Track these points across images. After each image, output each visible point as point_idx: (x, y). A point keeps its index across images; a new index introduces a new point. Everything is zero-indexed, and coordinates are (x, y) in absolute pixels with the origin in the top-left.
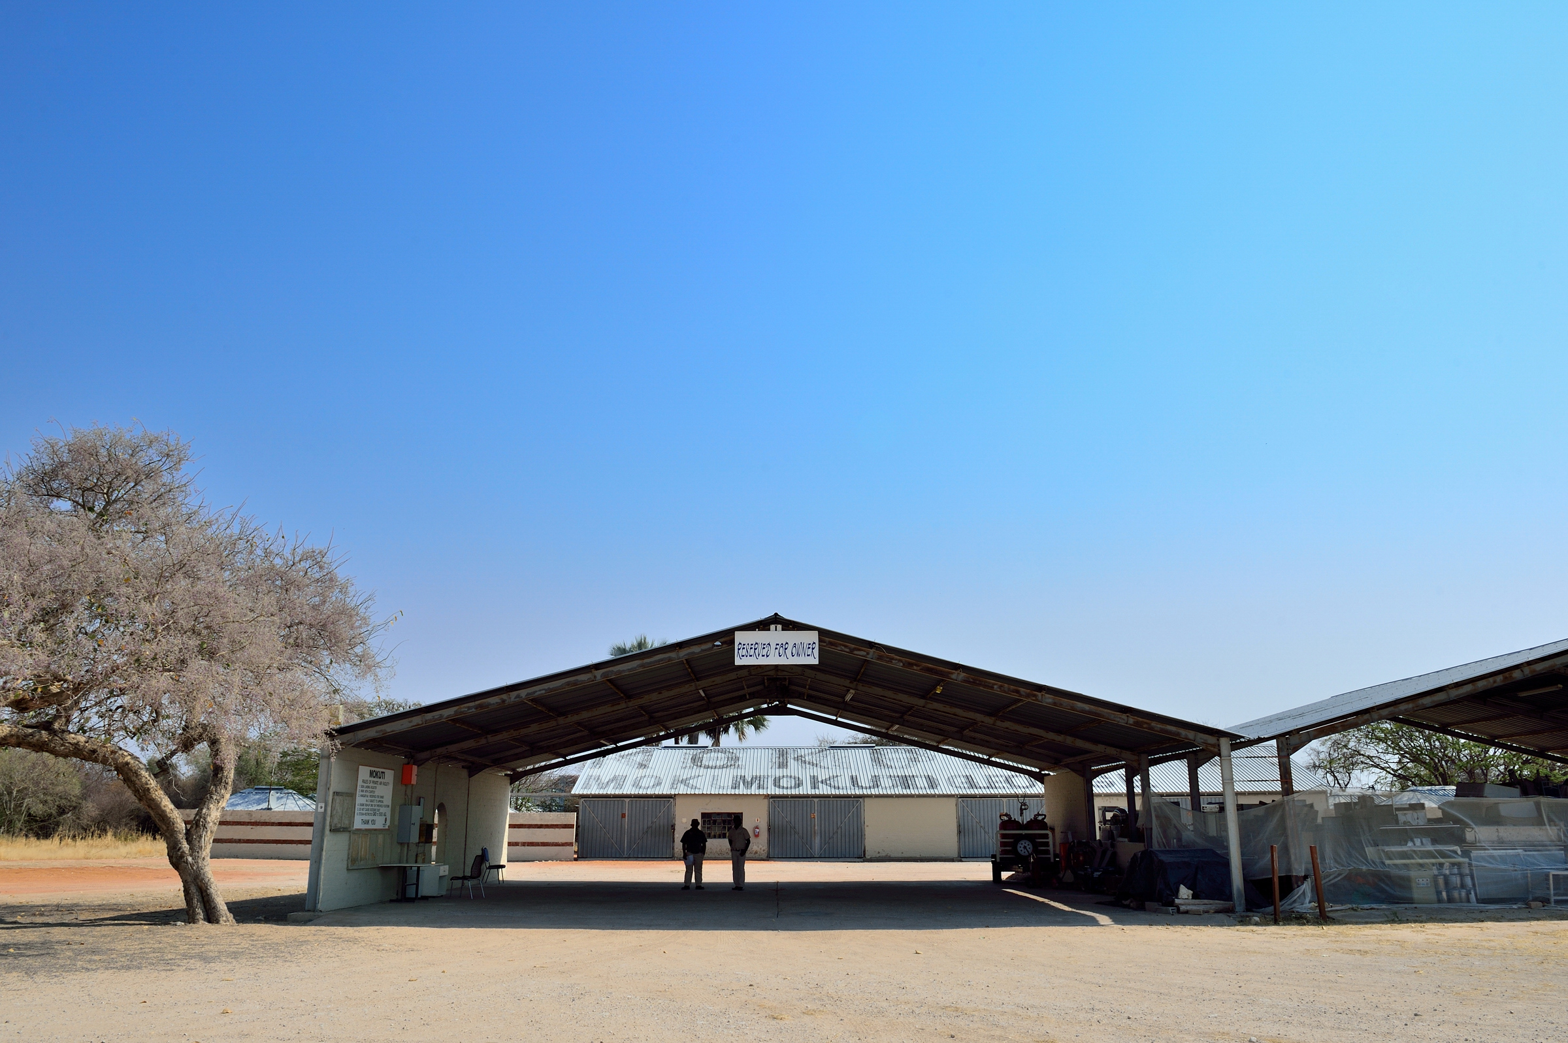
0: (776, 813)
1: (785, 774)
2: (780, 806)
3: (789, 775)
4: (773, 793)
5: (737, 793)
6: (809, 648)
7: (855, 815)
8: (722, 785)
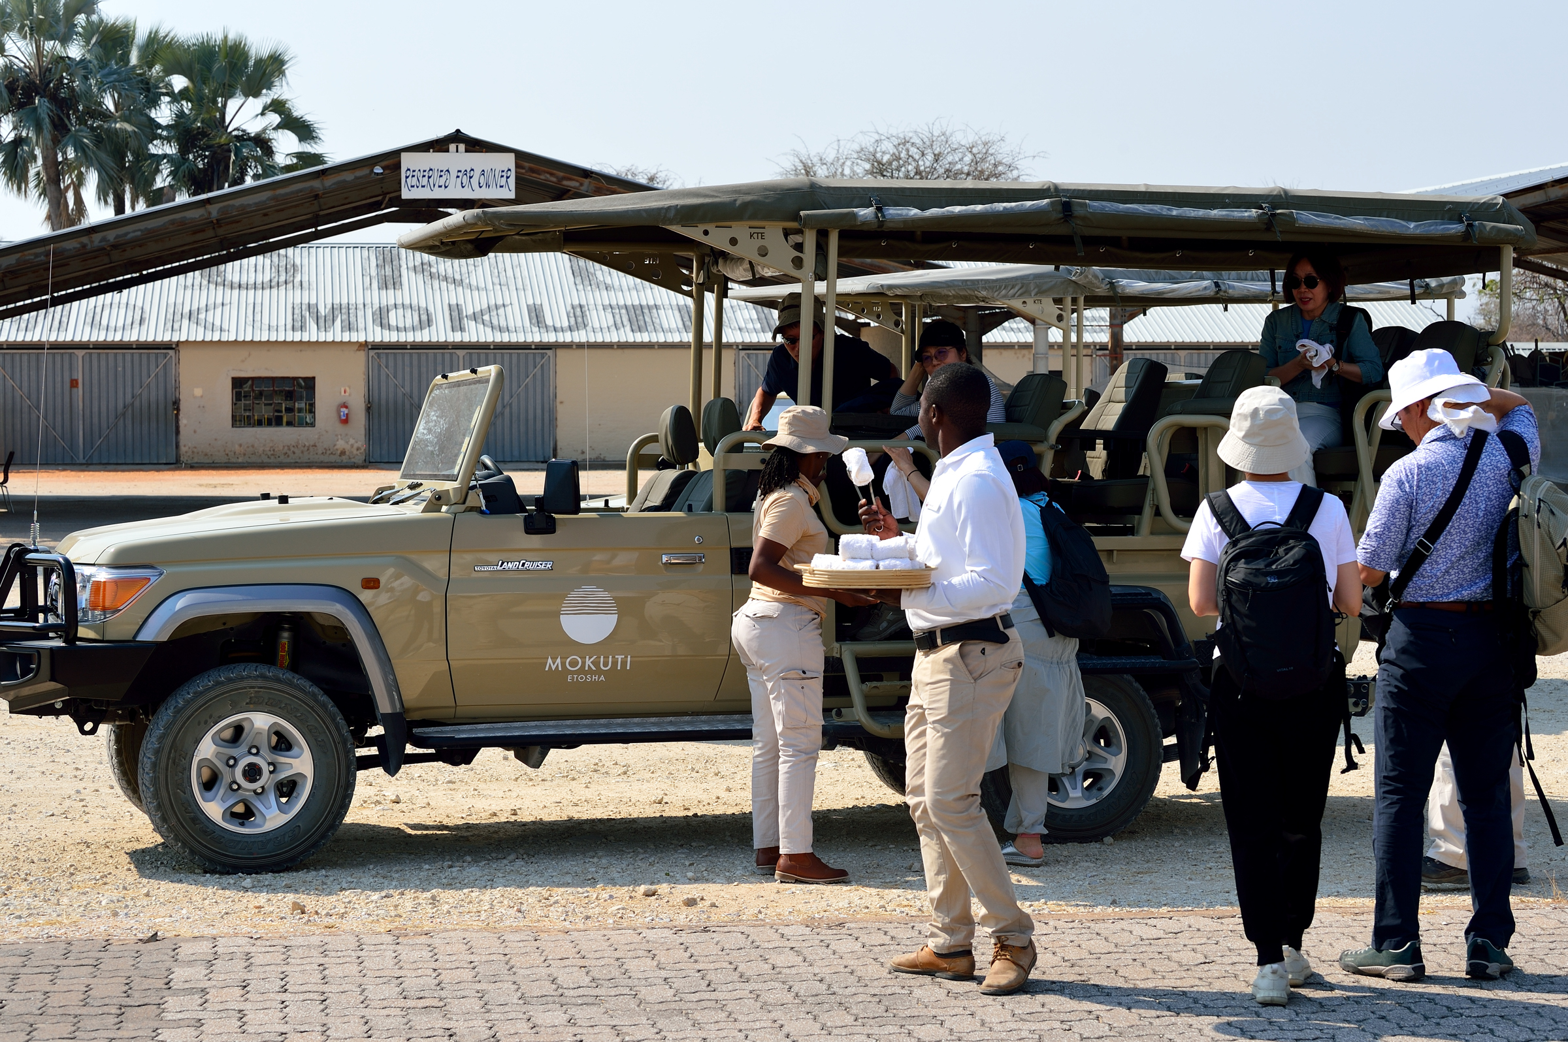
0: (383, 378)
1: (399, 302)
2: (391, 363)
3: (407, 302)
4: (378, 339)
5: (306, 339)
6: (502, 176)
7: (539, 383)
8: (274, 323)
